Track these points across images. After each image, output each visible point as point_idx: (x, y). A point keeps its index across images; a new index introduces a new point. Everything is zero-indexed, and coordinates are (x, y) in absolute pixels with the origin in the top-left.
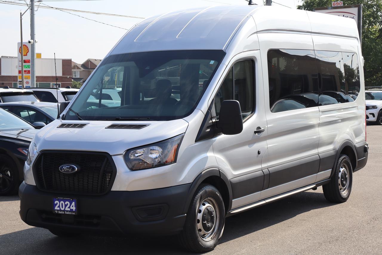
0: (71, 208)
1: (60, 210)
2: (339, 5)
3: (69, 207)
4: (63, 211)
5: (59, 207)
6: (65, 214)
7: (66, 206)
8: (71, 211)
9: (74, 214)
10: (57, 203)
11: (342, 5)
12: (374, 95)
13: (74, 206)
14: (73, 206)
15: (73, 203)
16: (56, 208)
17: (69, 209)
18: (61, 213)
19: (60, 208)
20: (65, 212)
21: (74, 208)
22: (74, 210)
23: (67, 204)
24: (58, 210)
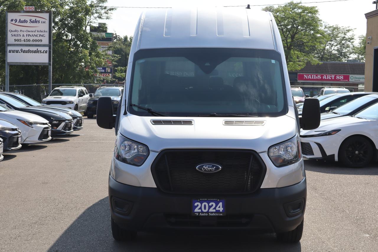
0: (217, 209)
1: (202, 212)
2: (31, 10)
3: (215, 208)
4: (206, 213)
5: (201, 208)
6: (208, 216)
7: (210, 207)
8: (218, 212)
9: (222, 215)
10: (198, 205)
11: (34, 10)
12: (63, 92)
13: (221, 206)
14: (219, 207)
15: (221, 204)
16: (197, 210)
17: (214, 211)
18: (203, 215)
19: (202, 210)
20: (208, 214)
21: (221, 209)
22: (221, 211)
23: (212, 205)
24: (199, 213)
